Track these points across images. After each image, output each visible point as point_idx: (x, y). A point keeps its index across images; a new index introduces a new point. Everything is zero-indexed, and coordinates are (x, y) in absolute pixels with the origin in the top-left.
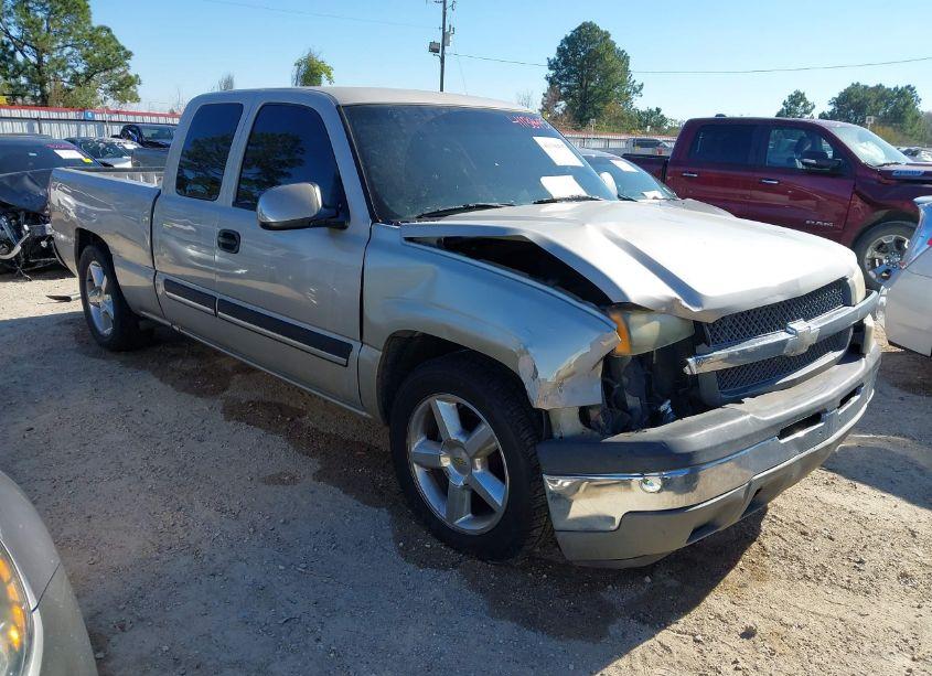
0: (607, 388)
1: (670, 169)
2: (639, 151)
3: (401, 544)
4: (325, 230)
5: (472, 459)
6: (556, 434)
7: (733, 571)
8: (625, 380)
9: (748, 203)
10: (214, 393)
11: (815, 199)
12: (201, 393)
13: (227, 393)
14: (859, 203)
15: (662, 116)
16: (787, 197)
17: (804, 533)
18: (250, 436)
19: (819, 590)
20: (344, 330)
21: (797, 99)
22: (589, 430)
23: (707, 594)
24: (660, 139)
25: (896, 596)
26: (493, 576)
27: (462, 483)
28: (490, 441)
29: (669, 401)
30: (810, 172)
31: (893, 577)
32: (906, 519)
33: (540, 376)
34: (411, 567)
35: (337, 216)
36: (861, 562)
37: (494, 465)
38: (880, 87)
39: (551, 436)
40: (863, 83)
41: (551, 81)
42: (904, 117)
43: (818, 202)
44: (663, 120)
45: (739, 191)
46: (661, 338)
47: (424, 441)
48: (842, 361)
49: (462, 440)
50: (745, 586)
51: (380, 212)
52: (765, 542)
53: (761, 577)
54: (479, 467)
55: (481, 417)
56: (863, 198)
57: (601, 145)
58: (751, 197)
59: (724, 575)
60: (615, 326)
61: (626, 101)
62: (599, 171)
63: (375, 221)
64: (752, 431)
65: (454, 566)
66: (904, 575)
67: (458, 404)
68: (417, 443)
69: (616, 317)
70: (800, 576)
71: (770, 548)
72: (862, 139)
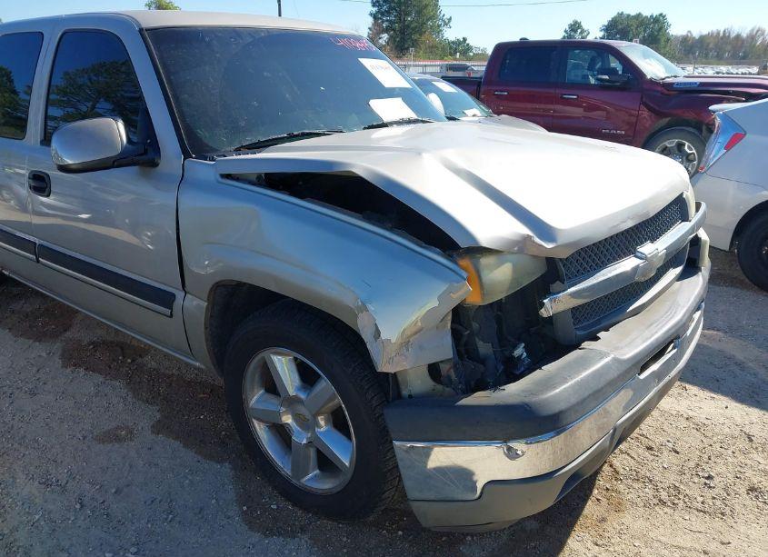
0: (456, 334)
1: (483, 89)
2: (451, 74)
3: (245, 508)
4: (135, 169)
5: (315, 416)
6: (405, 393)
7: (590, 502)
8: (475, 325)
9: (552, 116)
10: (54, 336)
11: (605, 110)
12: (40, 337)
13: (68, 334)
14: (645, 113)
15: (468, 45)
16: (582, 110)
17: (650, 448)
18: (87, 383)
19: (677, 516)
20: (166, 279)
21: (575, 27)
22: (440, 387)
23: (567, 535)
24: (468, 64)
25: (751, 516)
26: (345, 539)
27: (305, 442)
28: (332, 399)
29: (523, 345)
30: (603, 87)
31: (743, 490)
32: (739, 421)
33: (384, 336)
34: (256, 537)
35: (146, 152)
36: (710, 477)
37: (338, 422)
38: (639, 15)
39: (399, 396)
40: (626, 12)
41: (375, 17)
42: (659, 39)
43: (608, 112)
44: (469, 48)
45: (543, 106)
46: (515, 280)
47: (262, 395)
48: (681, 277)
49: (302, 396)
50: (604, 520)
51: (194, 147)
52: (616, 463)
53: (618, 508)
54: (322, 423)
55: (320, 372)
56: (650, 109)
57: (420, 69)
58: (555, 111)
59: (582, 509)
60: (465, 275)
61: (438, 33)
62: (427, 92)
63: (187, 155)
64: (616, 375)
65: (303, 530)
66: (752, 489)
67: (296, 359)
68: (256, 398)
69: (465, 262)
70: (656, 501)
71: (621, 471)
72: (645, 56)
